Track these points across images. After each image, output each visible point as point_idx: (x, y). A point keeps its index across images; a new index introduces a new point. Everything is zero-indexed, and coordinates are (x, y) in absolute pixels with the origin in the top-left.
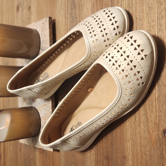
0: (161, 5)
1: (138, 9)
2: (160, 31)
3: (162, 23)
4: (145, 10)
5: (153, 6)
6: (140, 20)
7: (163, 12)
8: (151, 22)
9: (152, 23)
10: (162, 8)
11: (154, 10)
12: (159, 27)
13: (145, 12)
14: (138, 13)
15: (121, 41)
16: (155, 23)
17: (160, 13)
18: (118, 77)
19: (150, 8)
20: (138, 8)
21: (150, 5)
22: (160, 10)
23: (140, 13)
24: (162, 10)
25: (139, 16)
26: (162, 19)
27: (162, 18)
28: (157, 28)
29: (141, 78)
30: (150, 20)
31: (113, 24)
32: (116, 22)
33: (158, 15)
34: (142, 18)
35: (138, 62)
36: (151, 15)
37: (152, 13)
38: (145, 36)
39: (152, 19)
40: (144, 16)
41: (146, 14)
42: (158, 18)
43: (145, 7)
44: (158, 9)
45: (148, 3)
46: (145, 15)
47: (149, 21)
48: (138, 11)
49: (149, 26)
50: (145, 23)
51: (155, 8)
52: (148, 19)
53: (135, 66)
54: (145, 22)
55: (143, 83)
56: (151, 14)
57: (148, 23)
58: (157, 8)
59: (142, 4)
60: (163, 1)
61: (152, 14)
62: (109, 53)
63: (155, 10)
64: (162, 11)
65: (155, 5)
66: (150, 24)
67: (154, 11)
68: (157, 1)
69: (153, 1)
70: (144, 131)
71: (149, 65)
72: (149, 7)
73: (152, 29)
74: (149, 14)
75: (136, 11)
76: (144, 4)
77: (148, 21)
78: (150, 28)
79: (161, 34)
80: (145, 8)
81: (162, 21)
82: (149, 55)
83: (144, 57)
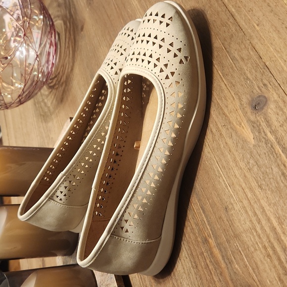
29: (180, 50)
55: (186, 58)
70: (230, 137)
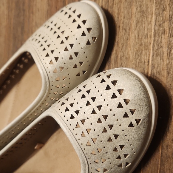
0: (163, 10)
1: (122, 12)
2: (157, 55)
3: (163, 43)
4: (133, 16)
5: (149, 11)
6: (124, 31)
7: (166, 23)
8: (143, 38)
9: (145, 40)
10: (164, 16)
11: (150, 17)
12: (156, 47)
13: (134, 19)
14: (122, 18)
15: (94, 86)
16: (149, 41)
17: (160, 25)
18: (83, 150)
19: (144, 14)
20: (122, 10)
21: (144, 8)
22: (161, 19)
23: (125, 20)
24: (164, 19)
25: (123, 23)
26: (163, 36)
27: (163, 33)
28: (153, 50)
29: (125, 155)
30: (141, 33)
31: (79, 27)
32: (84, 22)
33: (157, 28)
34: (128, 28)
35: (123, 131)
36: (144, 26)
37: (146, 22)
38: (139, 84)
39: (146, 32)
40: (131, 25)
41: (135, 22)
42: (155, 32)
43: (134, 10)
44: (157, 16)
45: (140, 3)
46: (134, 24)
47: (140, 35)
48: (122, 15)
49: (140, 43)
50: (132, 37)
51: (151, 14)
52: (138, 32)
53: (116, 136)
54: (133, 35)
56: (144, 24)
57: (138, 38)
58: (155, 14)
59: (130, 5)
60: (167, 5)
61: (146, 24)
62: (72, 103)
63: (152, 18)
64: (164, 22)
65: (153, 9)
66: (141, 41)
67: (150, 20)
68: (156, 3)
69: (149, 1)
71: (143, 136)
72: (142, 12)
73: (144, 49)
74: (140, 24)
75: (119, 14)
76: (134, 4)
77: (138, 35)
78: (141, 47)
79: (159, 61)
80: (135, 12)
81: (163, 39)
82: (143, 120)
83: (134, 123)
